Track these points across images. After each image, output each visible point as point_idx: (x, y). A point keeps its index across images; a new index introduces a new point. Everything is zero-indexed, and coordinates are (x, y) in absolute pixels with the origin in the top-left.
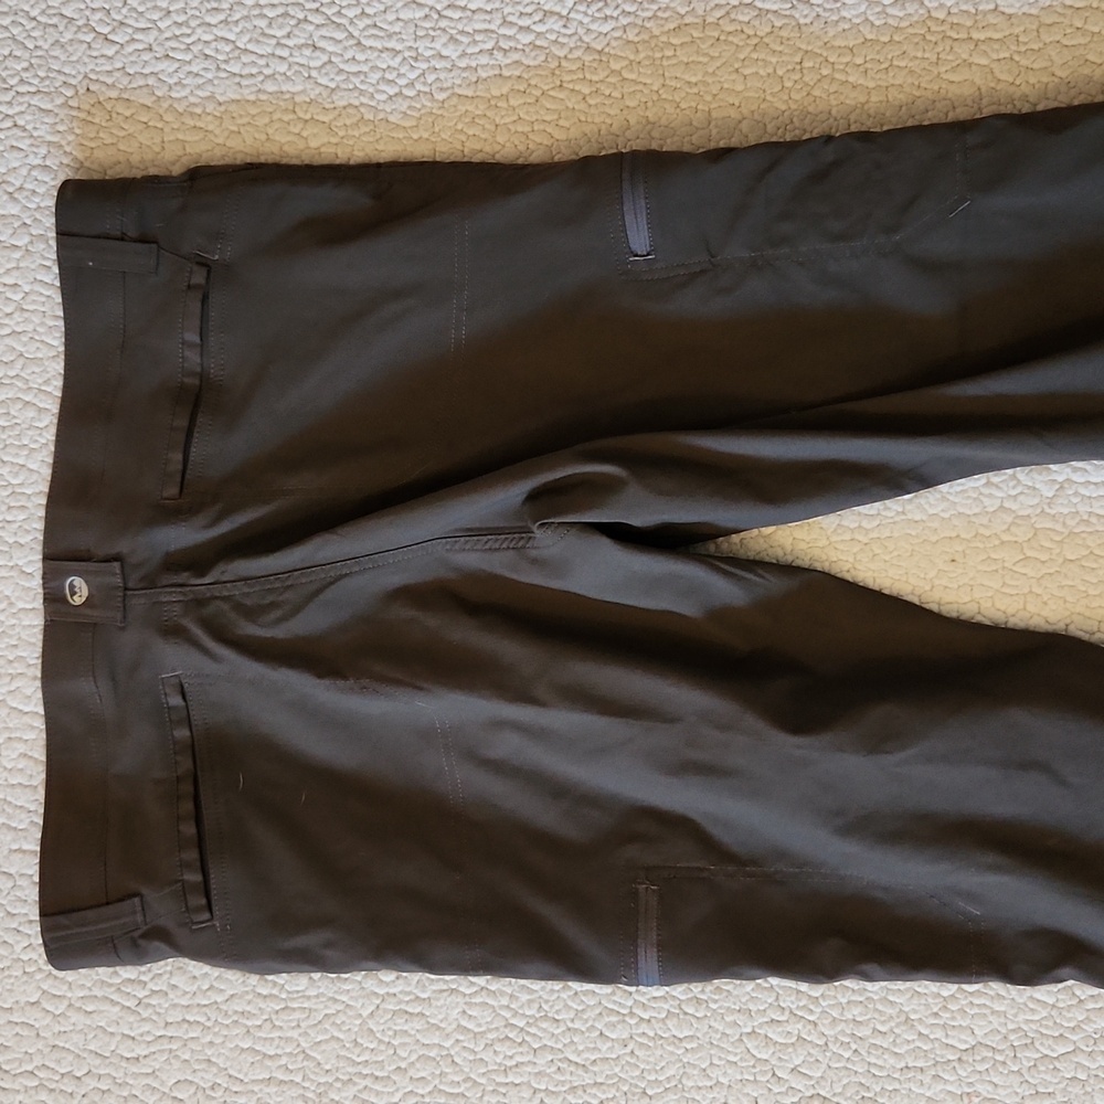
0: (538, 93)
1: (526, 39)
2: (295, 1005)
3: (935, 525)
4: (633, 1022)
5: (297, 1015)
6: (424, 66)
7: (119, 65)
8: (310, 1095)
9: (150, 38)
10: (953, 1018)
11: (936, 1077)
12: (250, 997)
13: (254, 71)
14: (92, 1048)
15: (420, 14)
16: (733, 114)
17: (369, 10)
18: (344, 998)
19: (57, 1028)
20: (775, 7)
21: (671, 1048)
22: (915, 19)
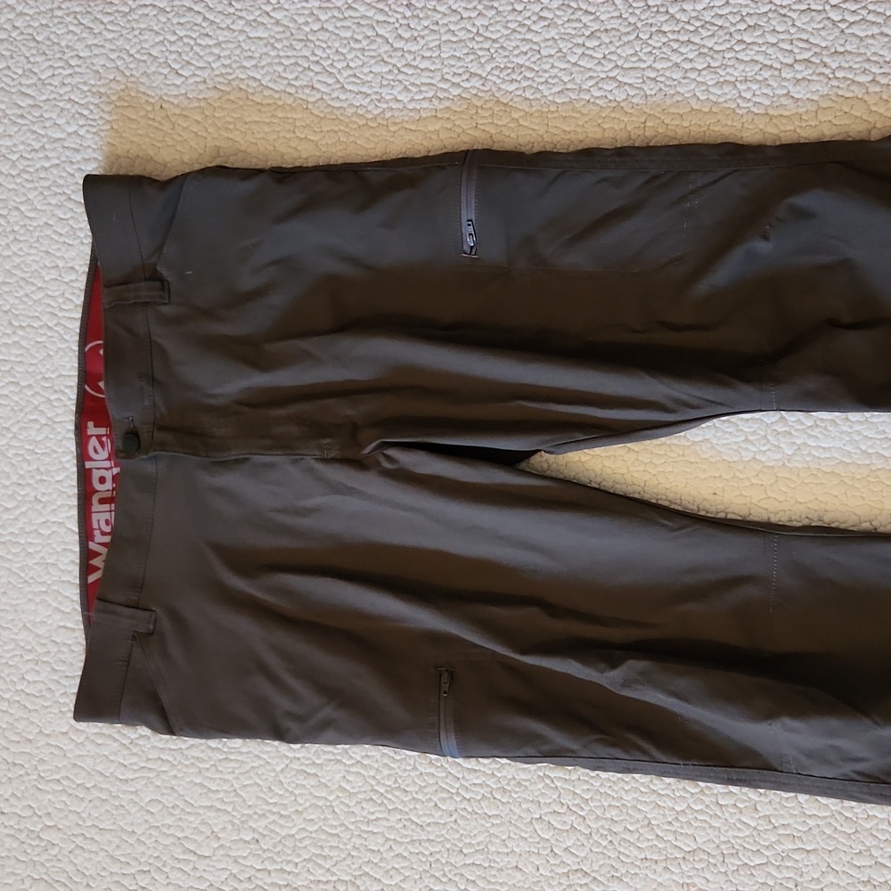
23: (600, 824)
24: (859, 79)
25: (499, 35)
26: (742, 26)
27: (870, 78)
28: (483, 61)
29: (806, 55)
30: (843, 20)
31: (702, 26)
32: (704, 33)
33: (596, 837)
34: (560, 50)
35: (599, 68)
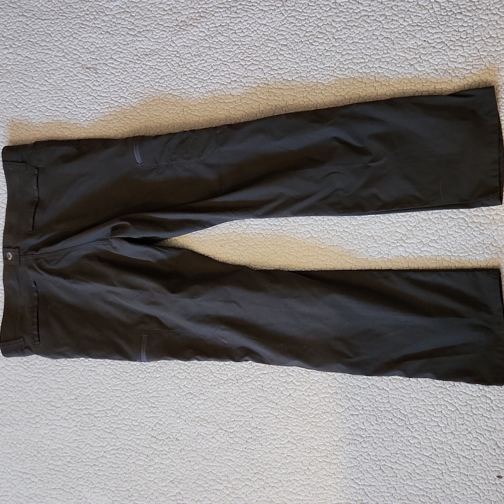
0: (119, 119)
1: (116, 104)
2: (65, 368)
3: (217, 236)
4: (145, 373)
5: (65, 371)
6: (92, 112)
7: (19, 114)
8: (68, 392)
9: (26, 106)
10: (222, 371)
11: (219, 387)
12: (54, 366)
13: (51, 114)
14: (17, 379)
15: (91, 98)
16: (167, 123)
17: (79, 97)
18: (76, 366)
19: (9, 374)
20: (176, 94)
21: (154, 380)
22: (211, 97)
23: (195, 374)
24: (253, 86)
25: (129, 81)
26: (212, 70)
27: (257, 85)
28: (124, 91)
29: (235, 79)
30: (246, 64)
31: (199, 71)
32: (200, 74)
33: (194, 380)
34: (151, 85)
35: (165, 90)
